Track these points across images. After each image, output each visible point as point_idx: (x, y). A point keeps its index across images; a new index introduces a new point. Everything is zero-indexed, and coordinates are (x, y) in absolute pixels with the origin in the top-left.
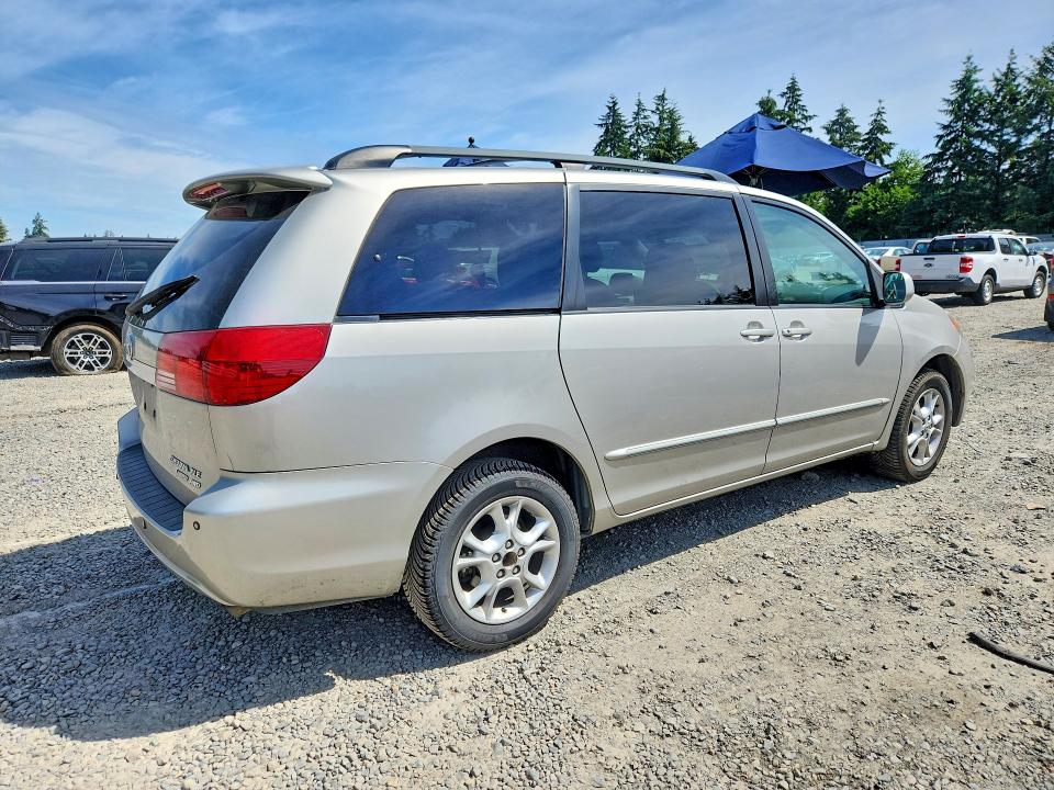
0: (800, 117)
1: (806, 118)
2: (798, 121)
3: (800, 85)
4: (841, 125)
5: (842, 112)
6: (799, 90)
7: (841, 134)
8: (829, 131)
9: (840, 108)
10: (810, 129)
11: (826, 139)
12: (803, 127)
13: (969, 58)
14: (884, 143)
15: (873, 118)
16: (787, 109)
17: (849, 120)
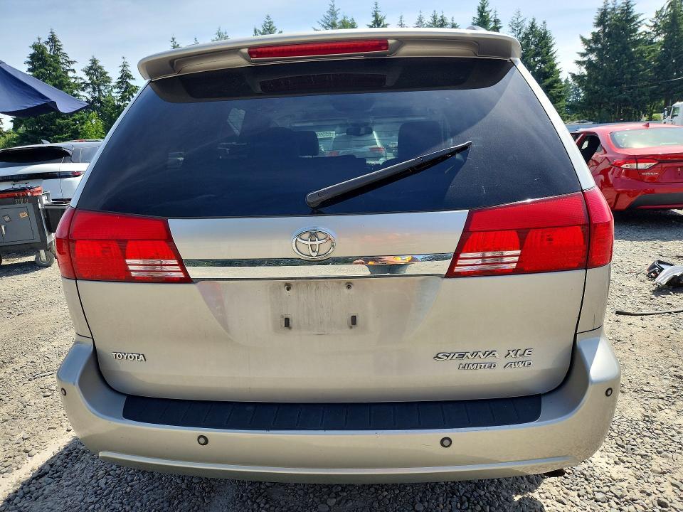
0: (64, 61)
1: (69, 62)
2: (63, 64)
3: (59, 37)
4: (95, 70)
5: (94, 62)
6: (59, 41)
7: (97, 77)
8: (88, 74)
9: (92, 58)
10: (74, 71)
11: (86, 79)
12: (68, 68)
13: (173, 39)
14: (132, 86)
15: (121, 68)
16: (52, 54)
17: (100, 68)
